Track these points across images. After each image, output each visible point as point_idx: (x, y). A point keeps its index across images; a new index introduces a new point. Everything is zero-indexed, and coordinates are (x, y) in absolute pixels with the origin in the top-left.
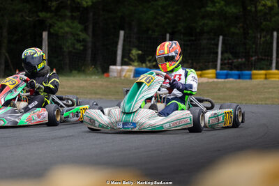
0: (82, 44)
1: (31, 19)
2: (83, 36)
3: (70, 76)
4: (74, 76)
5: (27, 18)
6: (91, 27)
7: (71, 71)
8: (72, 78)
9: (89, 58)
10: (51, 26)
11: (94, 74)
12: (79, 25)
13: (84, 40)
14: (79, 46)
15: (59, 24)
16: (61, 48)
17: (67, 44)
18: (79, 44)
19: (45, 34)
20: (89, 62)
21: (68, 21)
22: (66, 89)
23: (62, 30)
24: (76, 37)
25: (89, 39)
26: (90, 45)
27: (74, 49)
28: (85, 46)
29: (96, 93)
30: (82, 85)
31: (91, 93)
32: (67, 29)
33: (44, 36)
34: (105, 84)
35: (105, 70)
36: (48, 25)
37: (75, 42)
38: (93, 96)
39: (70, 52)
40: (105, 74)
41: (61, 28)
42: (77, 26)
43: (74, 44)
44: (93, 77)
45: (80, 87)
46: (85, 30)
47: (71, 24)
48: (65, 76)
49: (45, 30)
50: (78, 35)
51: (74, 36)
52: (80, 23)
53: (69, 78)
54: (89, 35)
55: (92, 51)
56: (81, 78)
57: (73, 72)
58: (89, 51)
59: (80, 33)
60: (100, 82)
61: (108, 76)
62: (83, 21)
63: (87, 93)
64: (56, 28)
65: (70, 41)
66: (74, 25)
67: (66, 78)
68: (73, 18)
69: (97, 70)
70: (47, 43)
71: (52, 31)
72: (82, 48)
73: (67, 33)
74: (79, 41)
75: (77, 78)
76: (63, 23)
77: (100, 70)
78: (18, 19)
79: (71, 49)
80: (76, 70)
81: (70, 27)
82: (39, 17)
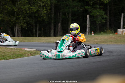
1: (81, 10)
2: (105, 16)
3: (100, 34)
4: (101, 34)
5: (80, 9)
6: (108, 12)
7: (100, 32)
8: (101, 35)
9: (108, 26)
10: (91, 12)
11: (110, 33)
13: (106, 18)
14: (104, 21)
15: (94, 11)
16: (95, 22)
17: (98, 20)
18: (104, 20)
19: (88, 16)
20: (108, 28)
21: (98, 10)
22: (98, 40)
24: (102, 17)
25: (108, 18)
26: (108, 20)
27: (101, 22)
28: (106, 21)
29: (111, 42)
30: (105, 38)
31: (109, 42)
32: (98, 13)
33: (88, 17)
34: (116, 37)
35: (116, 31)
36: (89, 12)
37: (102, 19)
38: (111, 43)
39: (99, 24)
40: (116, 33)
41: (95, 13)
43: (101, 20)
44: (110, 35)
45: (105, 39)
46: (106, 14)
47: (99, 11)
48: (98, 34)
49: (88, 14)
51: (101, 16)
52: (103, 11)
53: (99, 35)
54: (107, 16)
55: (109, 23)
56: (105, 35)
57: (101, 32)
58: (108, 23)
59: (104, 15)
60: (113, 37)
61: (117, 34)
62: (105, 9)
63: (108, 42)
64: (93, 13)
65: (99, 19)
66: (101, 12)
67: (98, 35)
68: (100, 8)
69: (112, 31)
70: (89, 20)
71: (91, 14)
72: (105, 22)
73: (98, 15)
74: (103, 19)
75: (103, 35)
76: (96, 11)
77: (113, 31)
78: (75, 9)
79: (100, 22)
80: (102, 31)
81: (99, 12)
82: (85, 8)
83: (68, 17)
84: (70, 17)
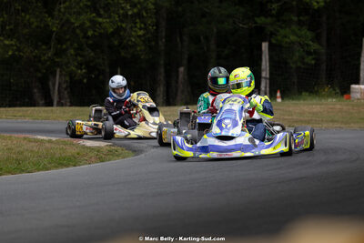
0: (314, 56)
1: (246, 26)
2: (314, 46)
3: (299, 99)
4: (304, 100)
5: (241, 25)
6: (324, 34)
7: (300, 93)
8: (302, 102)
9: (323, 75)
10: (272, 34)
11: (330, 96)
12: (308, 33)
13: (315, 52)
14: (310, 60)
15: (282, 32)
16: (286, 63)
17: (294, 58)
18: (310, 57)
19: (265, 46)
20: (324, 80)
21: (294, 27)
22: (295, 117)
23: (287, 40)
24: (306, 47)
25: (323, 51)
26: (324, 58)
27: (304, 64)
28: (317, 60)
29: (333, 121)
30: (315, 110)
31: (326, 121)
32: (293, 38)
33: (263, 48)
34: (345, 108)
35: (345, 91)
36: (268, 33)
37: (305, 54)
38: (331, 124)
39: (298, 68)
40: (345, 96)
41: (285, 36)
42: (307, 33)
43: (303, 58)
44: (330, 100)
45: (313, 113)
46: (317, 39)
47: (298, 32)
48: (293, 99)
49: (265, 41)
50: (308, 45)
51: (303, 47)
52: (308, 30)
53: (297, 102)
54: (322, 45)
55: (327, 66)
56: (314, 101)
57: (303, 94)
58: (324, 67)
59: (311, 43)
60: (338, 106)
61: (349, 98)
62: (314, 27)
63: (323, 121)
64: (279, 38)
65: (297, 54)
66: (303, 33)
67: (294, 102)
68: (300, 23)
69: (334, 90)
70: (267, 57)
71: (274, 41)
72: (313, 62)
73: (293, 43)
74: (309, 53)
75: (310, 102)
76: (287, 29)
77: (338, 91)
78: (228, 26)
79: (299, 64)
80: (306, 91)
81: (297, 36)
82: (256, 23)
83: (205, 48)
84: (213, 47)
